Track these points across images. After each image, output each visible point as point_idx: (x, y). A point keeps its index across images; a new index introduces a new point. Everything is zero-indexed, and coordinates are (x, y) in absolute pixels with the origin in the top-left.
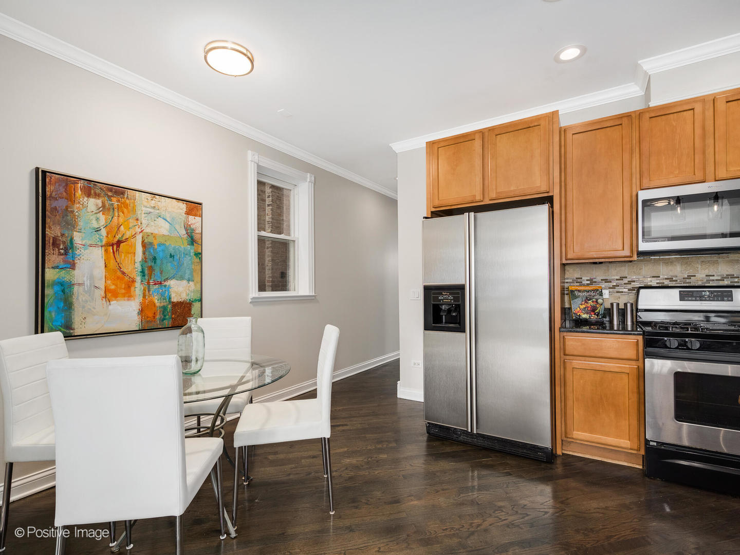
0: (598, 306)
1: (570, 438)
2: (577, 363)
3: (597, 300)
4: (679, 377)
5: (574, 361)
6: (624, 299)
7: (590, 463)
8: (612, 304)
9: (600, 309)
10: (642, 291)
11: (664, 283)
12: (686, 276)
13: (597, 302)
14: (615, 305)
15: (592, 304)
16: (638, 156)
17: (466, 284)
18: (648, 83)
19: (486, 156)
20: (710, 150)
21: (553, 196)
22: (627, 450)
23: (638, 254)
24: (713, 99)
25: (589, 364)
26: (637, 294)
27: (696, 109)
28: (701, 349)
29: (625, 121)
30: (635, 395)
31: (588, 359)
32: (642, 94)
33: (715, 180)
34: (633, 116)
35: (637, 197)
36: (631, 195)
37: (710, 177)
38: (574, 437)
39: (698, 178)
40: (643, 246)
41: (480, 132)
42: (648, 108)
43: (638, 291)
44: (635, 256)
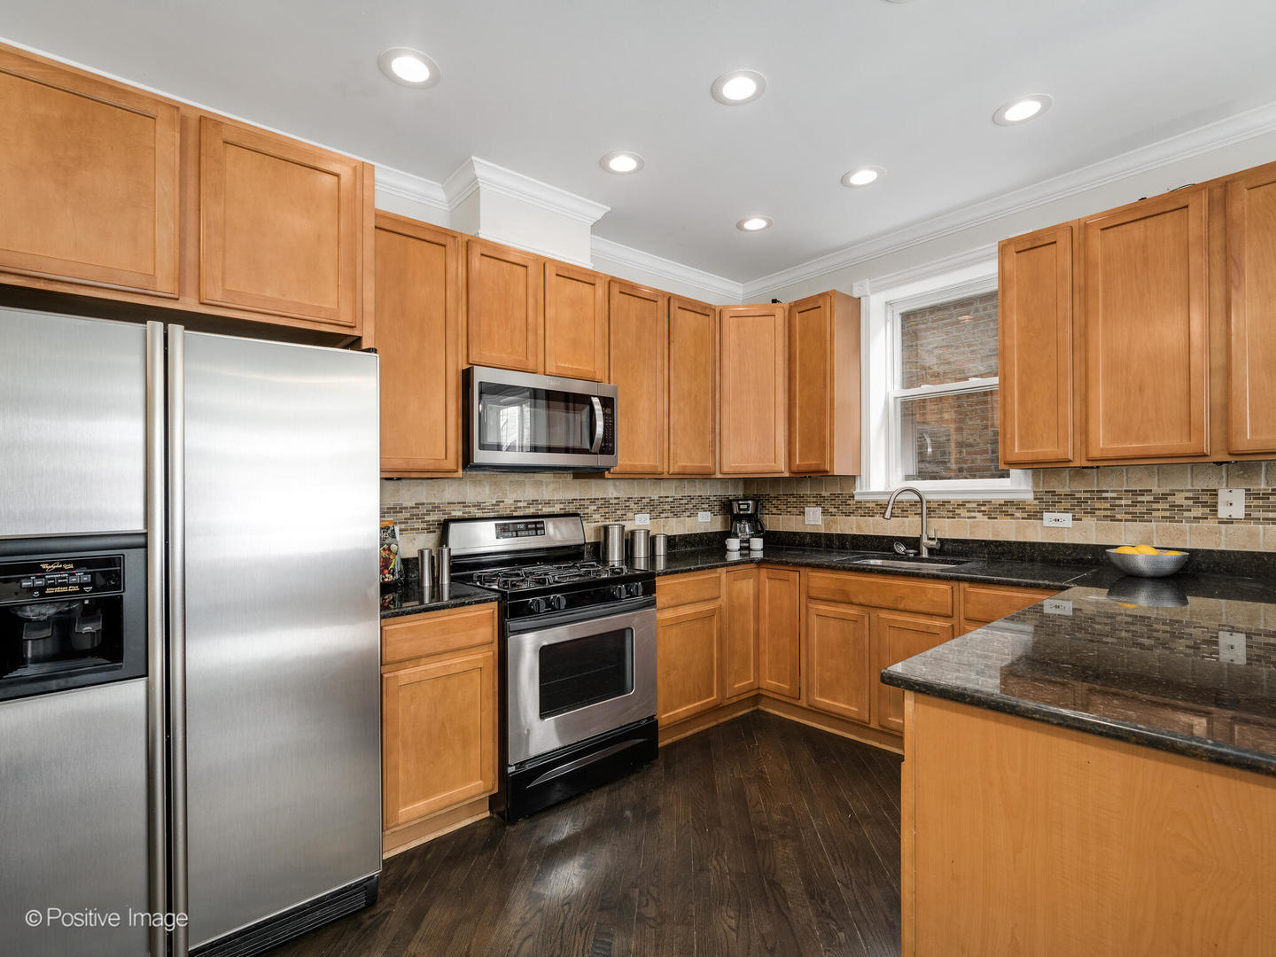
0: (391, 557)
2: (406, 674)
3: (389, 545)
4: (545, 651)
5: (401, 672)
6: (426, 541)
8: (421, 552)
9: (396, 563)
10: (452, 526)
11: (470, 512)
12: (495, 503)
13: (389, 549)
14: (425, 551)
16: (464, 308)
17: (153, 530)
18: (470, 198)
19: (192, 181)
20: (541, 332)
21: (360, 338)
22: (477, 798)
23: (464, 467)
24: (544, 263)
25: (426, 670)
26: (438, 532)
27: (529, 268)
28: (566, 607)
29: (449, 242)
30: (491, 701)
31: (424, 660)
32: (448, 209)
33: (545, 374)
34: (460, 239)
35: (467, 376)
36: (457, 368)
37: (541, 369)
38: (400, 821)
39: (531, 366)
40: (480, 457)
41: (174, 107)
42: (478, 238)
43: (444, 527)
44: (460, 471)
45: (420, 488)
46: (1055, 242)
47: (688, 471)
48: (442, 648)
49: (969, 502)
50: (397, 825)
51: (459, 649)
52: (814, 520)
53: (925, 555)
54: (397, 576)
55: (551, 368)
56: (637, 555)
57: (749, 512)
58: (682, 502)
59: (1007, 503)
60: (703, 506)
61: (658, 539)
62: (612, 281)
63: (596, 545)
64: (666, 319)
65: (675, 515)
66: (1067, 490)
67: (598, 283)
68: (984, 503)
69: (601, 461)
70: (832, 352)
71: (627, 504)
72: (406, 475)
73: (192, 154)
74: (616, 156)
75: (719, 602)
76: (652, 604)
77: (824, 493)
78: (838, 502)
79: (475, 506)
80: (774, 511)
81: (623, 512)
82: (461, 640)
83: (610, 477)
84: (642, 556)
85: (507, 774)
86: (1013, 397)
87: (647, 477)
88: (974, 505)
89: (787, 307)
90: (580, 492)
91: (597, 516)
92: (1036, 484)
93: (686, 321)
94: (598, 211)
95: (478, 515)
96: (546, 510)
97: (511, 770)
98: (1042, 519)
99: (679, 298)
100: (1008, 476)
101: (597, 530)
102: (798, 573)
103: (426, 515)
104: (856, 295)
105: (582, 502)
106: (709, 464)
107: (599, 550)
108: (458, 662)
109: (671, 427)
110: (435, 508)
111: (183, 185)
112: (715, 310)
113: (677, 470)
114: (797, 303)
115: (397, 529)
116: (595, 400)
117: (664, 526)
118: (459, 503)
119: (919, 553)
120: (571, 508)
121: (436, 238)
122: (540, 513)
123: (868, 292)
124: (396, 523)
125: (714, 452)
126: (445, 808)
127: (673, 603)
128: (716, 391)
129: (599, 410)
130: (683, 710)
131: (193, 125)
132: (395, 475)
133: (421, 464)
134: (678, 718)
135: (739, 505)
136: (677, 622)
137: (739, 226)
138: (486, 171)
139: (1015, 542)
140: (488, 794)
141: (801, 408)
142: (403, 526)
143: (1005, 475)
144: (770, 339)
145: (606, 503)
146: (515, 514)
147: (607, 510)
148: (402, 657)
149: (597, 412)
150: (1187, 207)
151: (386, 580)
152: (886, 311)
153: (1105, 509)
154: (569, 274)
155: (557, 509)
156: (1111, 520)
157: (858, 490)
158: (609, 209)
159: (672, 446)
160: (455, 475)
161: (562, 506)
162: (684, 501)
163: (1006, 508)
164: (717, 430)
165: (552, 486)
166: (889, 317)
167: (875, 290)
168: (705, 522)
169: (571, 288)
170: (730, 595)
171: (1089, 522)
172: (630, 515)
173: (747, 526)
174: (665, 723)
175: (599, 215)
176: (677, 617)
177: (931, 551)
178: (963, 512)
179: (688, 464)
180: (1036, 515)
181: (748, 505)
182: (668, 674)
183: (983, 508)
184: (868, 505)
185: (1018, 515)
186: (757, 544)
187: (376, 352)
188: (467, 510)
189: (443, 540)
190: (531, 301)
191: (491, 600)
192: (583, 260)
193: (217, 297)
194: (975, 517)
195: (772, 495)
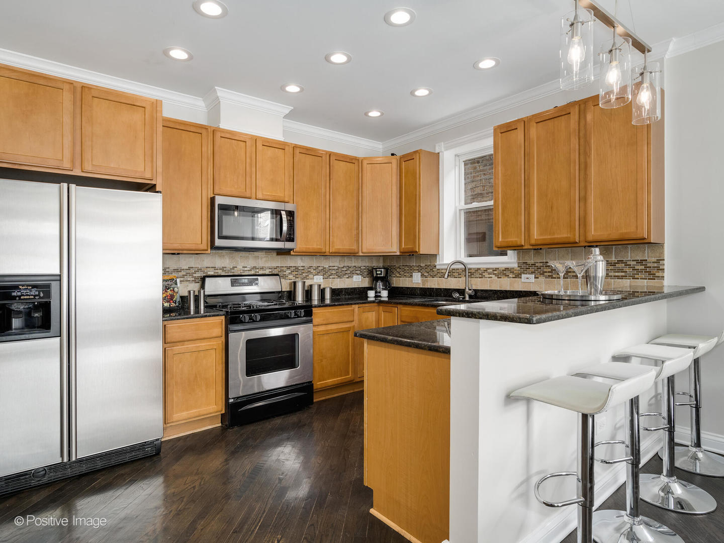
0: (174, 294)
1: (171, 423)
2: (177, 349)
3: (174, 288)
4: (249, 342)
5: (175, 348)
6: (195, 287)
7: (187, 438)
8: (189, 292)
9: (177, 298)
10: (207, 279)
12: (232, 268)
13: (173, 290)
14: (192, 292)
15: (170, 293)
16: (212, 165)
17: (63, 273)
18: (215, 108)
19: (78, 116)
20: (254, 176)
21: (155, 185)
22: (214, 414)
23: (212, 248)
24: (255, 139)
25: (187, 348)
26: (200, 283)
27: (247, 142)
28: (260, 320)
29: (204, 132)
30: (221, 366)
31: (186, 343)
32: (206, 111)
33: (256, 199)
34: (209, 130)
35: (213, 200)
36: (208, 198)
37: (254, 196)
38: (174, 420)
39: (248, 195)
40: (218, 242)
41: (70, 83)
42: (220, 128)
43: (203, 279)
44: (209, 250)
45: (191, 259)
46: (517, 129)
47: (341, 251)
48: (195, 338)
49: (489, 269)
50: (173, 422)
51: (204, 339)
52: (416, 280)
53: (467, 298)
54: (177, 304)
55: (260, 196)
56: (313, 298)
57: (382, 276)
58: (343, 269)
59: (507, 269)
60: (357, 272)
61: (326, 290)
62: (295, 147)
63: (289, 292)
64: (328, 166)
65: (339, 277)
66: (532, 262)
67: (287, 148)
68: (496, 269)
69: (288, 245)
70: (419, 184)
71: (309, 270)
72: (181, 252)
73: (78, 103)
74: (289, 85)
75: (354, 322)
76: (310, 321)
77: (423, 265)
78: (429, 269)
79: (221, 269)
80: (398, 275)
81: (307, 274)
82: (204, 334)
83: (294, 254)
84: (316, 299)
85: (229, 403)
86: (499, 211)
87: (318, 254)
88: (491, 271)
89: (398, 158)
90: (281, 263)
91: (291, 276)
92: (519, 259)
93: (340, 167)
94: (287, 109)
95: (222, 274)
96: (261, 272)
97: (231, 401)
98: (521, 278)
99: (336, 154)
100: (506, 254)
101: (290, 284)
102: (396, 308)
103: (194, 273)
104: (436, 152)
105: (282, 269)
106: (354, 247)
107: (291, 295)
108: (203, 345)
109: (331, 226)
110: (199, 270)
111: (74, 118)
112: (358, 160)
113: (334, 251)
114: (404, 156)
115: (178, 280)
116: (283, 213)
117: (332, 283)
118: (212, 267)
119: (464, 298)
120: (275, 272)
121: (197, 130)
122: (257, 274)
123: (443, 149)
124: (178, 278)
125: (358, 240)
126: (197, 417)
127: (324, 323)
128: (358, 206)
129: (285, 218)
130: (330, 381)
131: (79, 90)
132: (176, 252)
133: (188, 246)
134: (327, 385)
135: (376, 271)
136: (327, 333)
137: (366, 114)
138: (222, 93)
139: (509, 291)
140: (219, 413)
141: (405, 216)
142: (182, 279)
143: (504, 254)
144: (390, 177)
145: (297, 268)
146: (243, 274)
147: (297, 273)
148: (175, 340)
149: (283, 219)
150: (570, 113)
151: (172, 306)
152: (455, 160)
153: (549, 272)
154: (269, 144)
155: (267, 272)
156: (551, 278)
157: (438, 263)
158: (292, 108)
159: (331, 237)
160: (207, 252)
161: (270, 270)
162: (345, 269)
163: (504, 272)
164: (360, 228)
165: (264, 259)
166: (457, 164)
167: (447, 149)
168: (358, 281)
169: (270, 152)
170: (360, 321)
171: (542, 279)
172: (311, 276)
173: (381, 284)
174: (319, 387)
175: (287, 112)
176: (327, 330)
177: (470, 296)
178: (486, 275)
179: (341, 247)
180: (518, 276)
181: (381, 271)
182: (322, 361)
183: (495, 272)
184: (442, 271)
185: (511, 276)
186: (385, 294)
187: (161, 193)
188: (216, 271)
189: (203, 286)
190: (248, 160)
191: (221, 315)
192: (279, 137)
193: (90, 169)
194: (491, 277)
195: (397, 266)
